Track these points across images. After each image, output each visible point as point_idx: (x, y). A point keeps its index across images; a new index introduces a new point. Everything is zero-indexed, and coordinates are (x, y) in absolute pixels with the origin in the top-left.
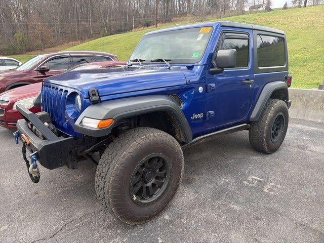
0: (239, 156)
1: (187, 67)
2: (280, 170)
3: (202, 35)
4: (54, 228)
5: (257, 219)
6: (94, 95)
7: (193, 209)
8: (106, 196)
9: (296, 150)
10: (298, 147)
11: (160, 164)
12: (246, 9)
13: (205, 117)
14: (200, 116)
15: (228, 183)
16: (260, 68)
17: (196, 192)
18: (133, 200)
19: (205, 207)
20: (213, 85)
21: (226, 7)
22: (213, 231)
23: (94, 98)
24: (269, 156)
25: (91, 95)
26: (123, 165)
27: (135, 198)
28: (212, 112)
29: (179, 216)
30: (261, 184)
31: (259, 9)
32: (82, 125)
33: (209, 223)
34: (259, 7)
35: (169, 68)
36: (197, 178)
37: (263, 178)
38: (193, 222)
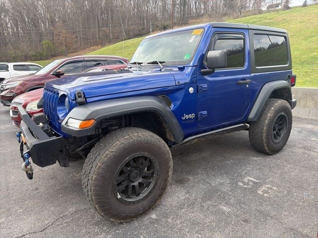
0: (239, 157)
2: (279, 172)
3: (194, 37)
5: (246, 221)
6: (80, 97)
7: (182, 209)
8: (90, 193)
10: (304, 148)
11: (148, 163)
12: (264, 9)
13: (197, 117)
14: (192, 116)
15: (221, 184)
16: (257, 67)
17: (188, 192)
18: (117, 198)
19: (193, 208)
20: (205, 86)
21: (243, 7)
22: (197, 232)
23: (80, 100)
24: (271, 157)
25: (77, 97)
26: (106, 164)
27: (119, 197)
28: (205, 112)
29: (166, 216)
30: (257, 185)
31: (277, 8)
32: (68, 126)
33: (194, 223)
34: (277, 5)
35: (160, 70)
36: (191, 178)
37: (260, 179)
38: (178, 222)
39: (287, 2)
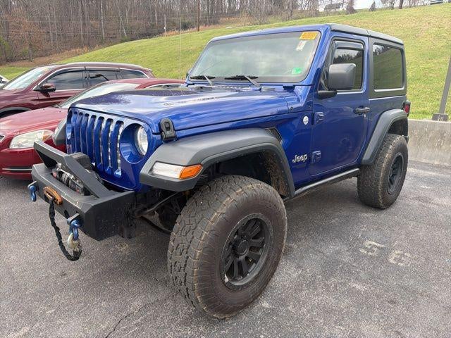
0: (344, 213)
1: (285, 88)
2: (403, 232)
4: (104, 327)
5: (392, 302)
6: (168, 129)
7: (301, 290)
9: (416, 203)
10: (419, 198)
11: (257, 229)
12: (321, 9)
13: (309, 160)
14: (303, 158)
15: (338, 252)
16: (376, 90)
17: (299, 267)
18: (224, 282)
19: (316, 288)
22: (336, 323)
23: (168, 133)
24: (384, 212)
25: (164, 129)
26: (214, 232)
27: (227, 280)
28: (318, 152)
29: (283, 302)
30: (384, 253)
31: (337, 10)
32: (153, 174)
33: (328, 311)
34: (338, 6)
35: (260, 90)
36: (294, 245)
37: (384, 243)
38: (305, 311)
39: (351, 2)
